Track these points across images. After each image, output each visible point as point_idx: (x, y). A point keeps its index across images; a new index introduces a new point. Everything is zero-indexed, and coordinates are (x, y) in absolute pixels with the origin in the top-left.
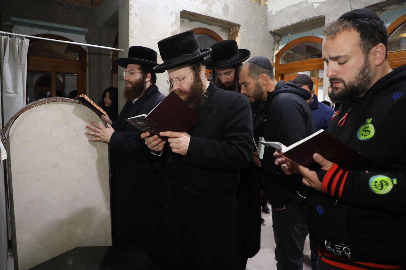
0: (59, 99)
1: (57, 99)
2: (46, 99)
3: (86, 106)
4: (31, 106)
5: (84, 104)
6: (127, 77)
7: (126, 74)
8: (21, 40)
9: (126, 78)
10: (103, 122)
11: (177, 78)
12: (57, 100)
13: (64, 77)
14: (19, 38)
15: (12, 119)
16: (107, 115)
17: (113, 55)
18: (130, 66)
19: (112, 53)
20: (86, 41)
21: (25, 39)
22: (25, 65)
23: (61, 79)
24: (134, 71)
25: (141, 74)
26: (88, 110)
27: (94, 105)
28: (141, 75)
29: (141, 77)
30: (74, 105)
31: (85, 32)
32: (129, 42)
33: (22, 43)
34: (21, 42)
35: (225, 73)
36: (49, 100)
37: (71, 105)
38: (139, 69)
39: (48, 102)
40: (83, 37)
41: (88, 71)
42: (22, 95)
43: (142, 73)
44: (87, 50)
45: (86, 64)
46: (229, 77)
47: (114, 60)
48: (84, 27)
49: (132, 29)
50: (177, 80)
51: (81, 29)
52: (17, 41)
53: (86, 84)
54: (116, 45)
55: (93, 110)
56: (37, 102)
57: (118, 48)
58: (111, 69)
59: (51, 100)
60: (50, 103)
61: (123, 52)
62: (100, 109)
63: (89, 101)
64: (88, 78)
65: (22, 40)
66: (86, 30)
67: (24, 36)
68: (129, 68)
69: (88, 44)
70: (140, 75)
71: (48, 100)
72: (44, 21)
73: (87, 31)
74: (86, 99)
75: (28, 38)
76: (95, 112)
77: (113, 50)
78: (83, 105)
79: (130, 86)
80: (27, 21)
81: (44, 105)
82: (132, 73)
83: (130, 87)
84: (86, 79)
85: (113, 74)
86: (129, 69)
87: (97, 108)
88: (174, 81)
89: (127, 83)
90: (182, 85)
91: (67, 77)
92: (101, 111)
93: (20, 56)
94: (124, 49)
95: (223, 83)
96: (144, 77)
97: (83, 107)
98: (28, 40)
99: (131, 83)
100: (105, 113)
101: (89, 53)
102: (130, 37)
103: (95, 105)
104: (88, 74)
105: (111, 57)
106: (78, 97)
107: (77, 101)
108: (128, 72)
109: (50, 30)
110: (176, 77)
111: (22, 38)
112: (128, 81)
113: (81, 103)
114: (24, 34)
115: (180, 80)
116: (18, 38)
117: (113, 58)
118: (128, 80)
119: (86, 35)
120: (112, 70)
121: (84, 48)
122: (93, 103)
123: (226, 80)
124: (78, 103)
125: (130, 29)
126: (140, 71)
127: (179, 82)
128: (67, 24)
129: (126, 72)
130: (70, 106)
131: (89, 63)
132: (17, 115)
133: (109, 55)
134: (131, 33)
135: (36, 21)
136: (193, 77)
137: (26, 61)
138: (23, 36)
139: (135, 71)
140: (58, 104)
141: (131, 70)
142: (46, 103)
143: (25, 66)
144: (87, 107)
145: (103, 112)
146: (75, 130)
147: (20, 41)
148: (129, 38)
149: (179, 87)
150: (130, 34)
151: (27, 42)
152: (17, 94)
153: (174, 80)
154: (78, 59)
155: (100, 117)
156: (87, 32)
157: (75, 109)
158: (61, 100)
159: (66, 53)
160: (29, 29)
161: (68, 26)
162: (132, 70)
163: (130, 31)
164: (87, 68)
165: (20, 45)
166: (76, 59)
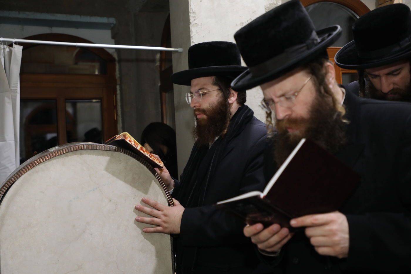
0: (82, 146)
1: (80, 146)
2: (61, 148)
3: (128, 155)
4: (35, 161)
5: (126, 151)
6: (195, 103)
7: (192, 97)
8: (9, 48)
9: (194, 105)
10: (160, 182)
11: (283, 95)
12: (80, 148)
13: (74, 106)
14: (6, 45)
15: (5, 187)
16: (165, 169)
17: (161, 60)
18: (197, 82)
19: (158, 56)
20: (113, 41)
21: (14, 46)
22: (16, 90)
23: (70, 110)
24: (207, 89)
25: (219, 92)
26: (133, 161)
27: (142, 152)
28: (221, 94)
29: (221, 97)
30: (108, 155)
31: (111, 24)
32: (191, 33)
33: (10, 52)
34: (8, 52)
35: (388, 74)
36: (67, 149)
37: (103, 155)
38: (215, 84)
39: (65, 152)
40: (108, 33)
41: (118, 92)
42: (13, 143)
43: (220, 89)
44: (115, 56)
45: (115, 80)
46: (396, 79)
47: (163, 69)
48: (109, 16)
49: (193, 11)
50: (282, 99)
51: (104, 20)
52: (3, 50)
53: (117, 115)
54: (166, 42)
55: (141, 162)
56: (46, 153)
57: (170, 47)
58: (159, 84)
59: (69, 148)
60: (68, 154)
61: (181, 53)
62: (153, 157)
63: (134, 146)
64: (119, 104)
65: (11, 48)
66: (112, 20)
67: (13, 40)
68: (196, 86)
69: (116, 44)
70: (218, 94)
71: (65, 148)
72: (41, 11)
73: (115, 22)
74: (128, 142)
75: (19, 44)
76: (145, 165)
77: (161, 52)
78: (124, 153)
79: (205, 117)
80: (14, 14)
81: (58, 158)
82: (204, 94)
83: (203, 119)
84: (116, 107)
85: (164, 94)
86: (197, 88)
87: (149, 157)
88: (277, 102)
89: (197, 113)
90: (294, 108)
91: (79, 105)
92: (154, 163)
93: (8, 74)
94: (181, 47)
95: (384, 93)
96: (226, 97)
97: (123, 157)
98: (21, 48)
99: (204, 111)
100: (162, 164)
101: (120, 61)
102: (192, 24)
103: (144, 151)
104: (119, 97)
105: (158, 64)
106: (113, 139)
107: (113, 146)
108: (196, 92)
109: (51, 27)
110: (279, 93)
111: (11, 45)
112: (198, 110)
113: (120, 151)
114: (13, 38)
115: (288, 99)
116: (4, 45)
117: (161, 66)
118: (198, 107)
119: (112, 29)
120: (160, 86)
121: (110, 52)
122: (141, 149)
123: (391, 87)
124: (115, 150)
125: (191, 11)
126: (216, 88)
127: (286, 104)
128: (80, 14)
129: (191, 93)
130: (102, 157)
131: (121, 78)
132: (13, 179)
133: (154, 61)
134: (194, 17)
135: (27, 13)
136: (313, 89)
137: (17, 84)
138: (12, 42)
139: (209, 89)
140: (81, 154)
141: (200, 89)
142: (61, 154)
143: (16, 92)
144: (131, 156)
145: (159, 164)
146: (110, 201)
147: (7, 50)
148: (190, 26)
149: (289, 113)
150: (192, 19)
151: (18, 50)
152: (5, 142)
153: (276, 100)
154: (97, 73)
155: (154, 172)
156: (113, 24)
157: (110, 162)
158: (86, 148)
159: (76, 63)
160: (16, 28)
161: (82, 17)
162: (203, 88)
163: (191, 15)
164: (118, 87)
165: (7, 57)
166: (94, 72)
